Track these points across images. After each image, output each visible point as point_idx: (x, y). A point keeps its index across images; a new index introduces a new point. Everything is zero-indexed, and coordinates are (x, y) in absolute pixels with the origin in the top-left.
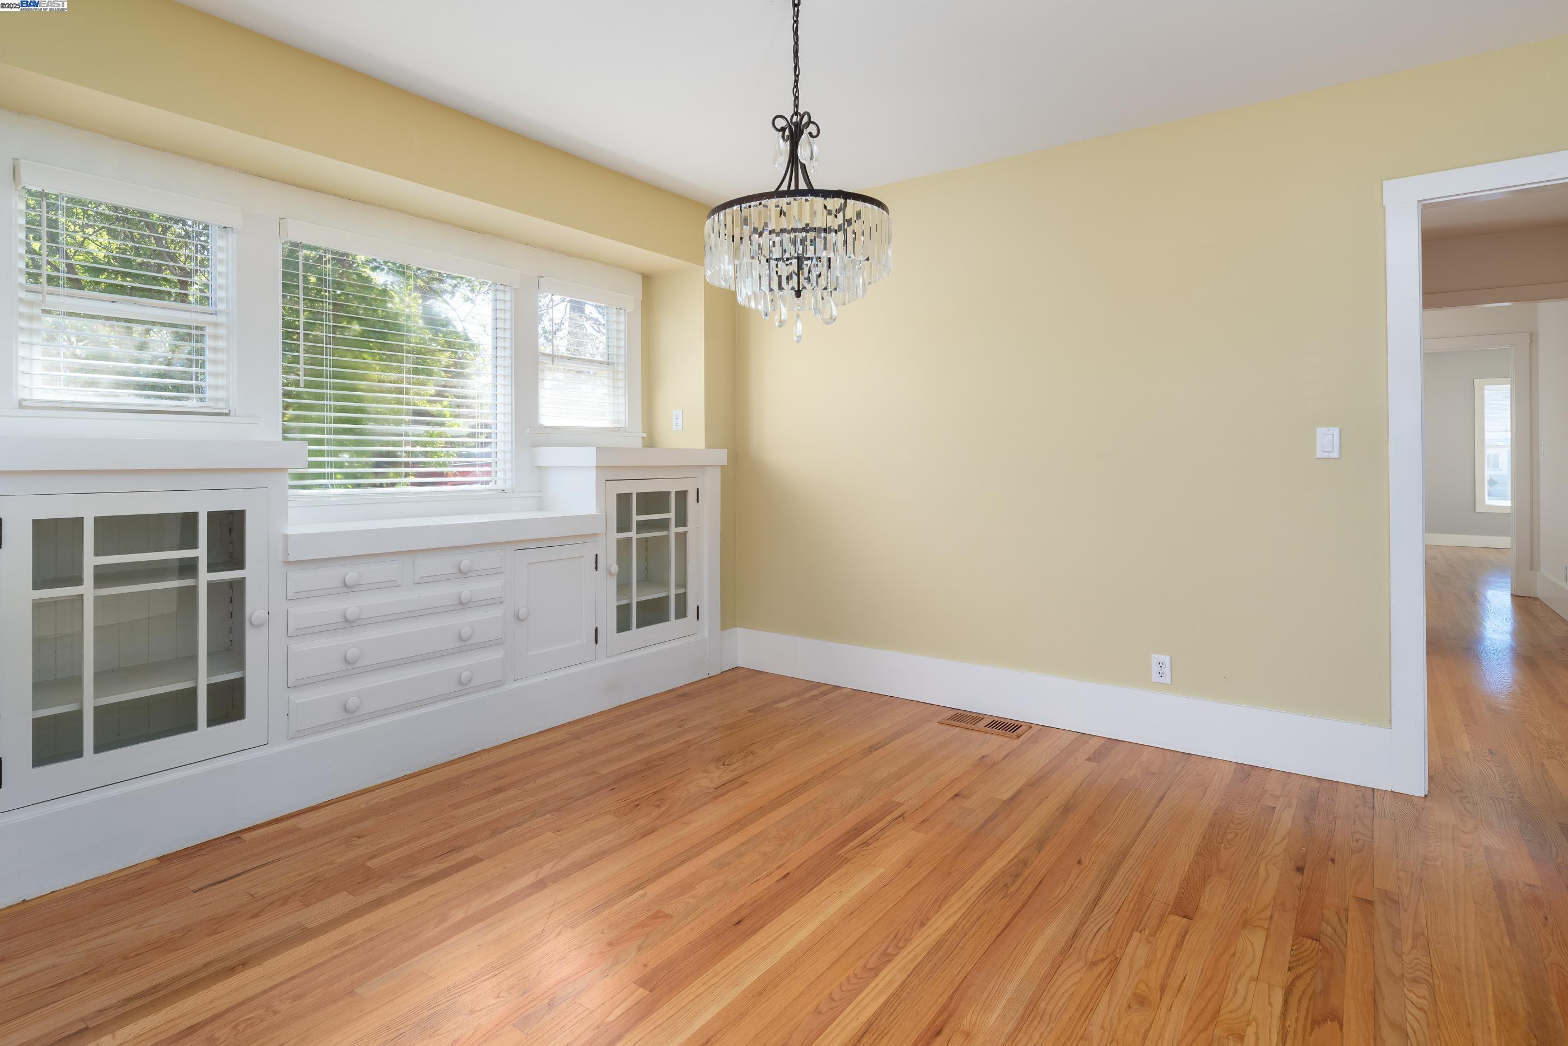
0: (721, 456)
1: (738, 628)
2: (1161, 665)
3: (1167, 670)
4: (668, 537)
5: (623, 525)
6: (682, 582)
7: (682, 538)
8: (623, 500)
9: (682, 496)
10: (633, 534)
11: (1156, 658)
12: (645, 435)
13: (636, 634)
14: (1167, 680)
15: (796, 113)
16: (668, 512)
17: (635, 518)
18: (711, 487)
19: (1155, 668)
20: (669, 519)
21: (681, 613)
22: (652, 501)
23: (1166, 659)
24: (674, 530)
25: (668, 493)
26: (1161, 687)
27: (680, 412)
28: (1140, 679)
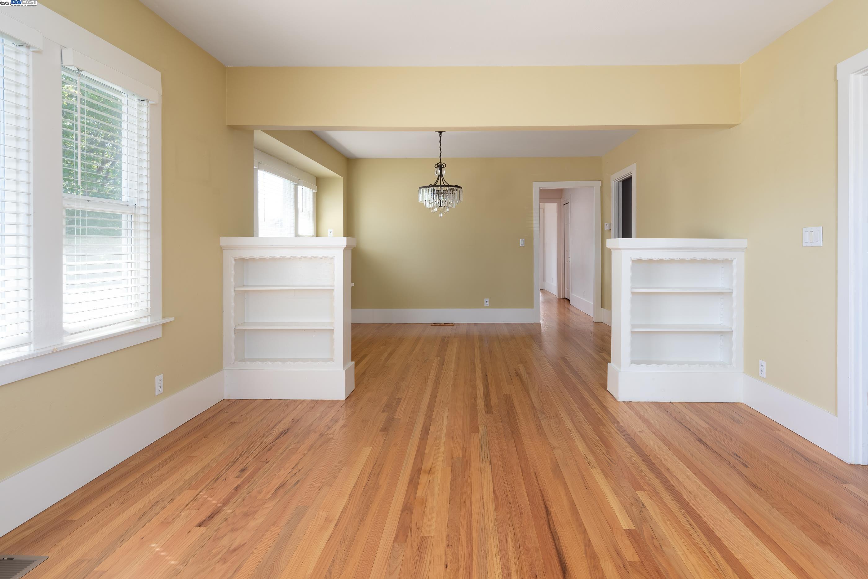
2: (487, 301)
3: (488, 302)
11: (485, 300)
14: (488, 305)
15: (441, 163)
19: (485, 302)
23: (488, 299)
26: (487, 307)
27: (331, 230)
28: (481, 306)
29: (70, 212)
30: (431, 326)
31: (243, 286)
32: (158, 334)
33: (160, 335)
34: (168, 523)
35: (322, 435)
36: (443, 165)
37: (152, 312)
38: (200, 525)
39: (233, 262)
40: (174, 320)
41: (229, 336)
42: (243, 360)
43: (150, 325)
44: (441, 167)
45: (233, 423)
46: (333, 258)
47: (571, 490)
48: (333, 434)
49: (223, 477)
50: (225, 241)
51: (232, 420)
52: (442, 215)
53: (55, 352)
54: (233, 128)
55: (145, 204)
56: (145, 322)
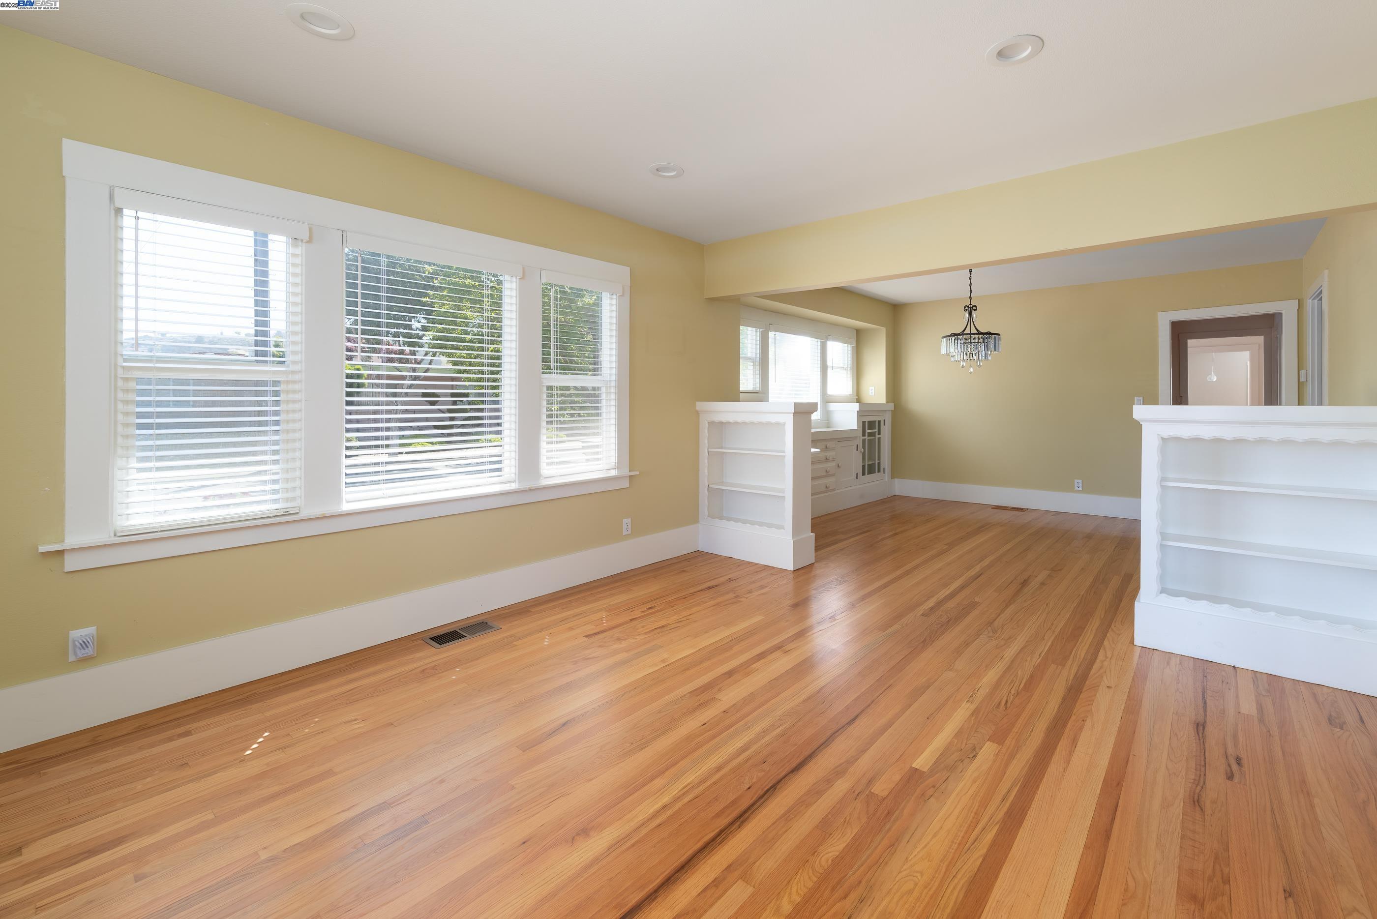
0: (891, 407)
1: (896, 479)
2: (1078, 483)
3: (1080, 485)
4: (875, 439)
5: (864, 435)
6: (879, 459)
7: (879, 439)
8: (864, 423)
9: (879, 422)
10: (866, 437)
11: (1076, 481)
12: (857, 397)
13: (868, 477)
14: (1080, 489)
15: (971, 304)
16: (876, 429)
17: (867, 431)
18: (888, 418)
19: (1076, 485)
20: (876, 432)
21: (879, 471)
22: (871, 424)
23: (1080, 481)
24: (877, 436)
25: (876, 421)
26: (1078, 491)
27: (873, 388)
28: (1070, 489)
29: (549, 388)
30: (992, 508)
31: (722, 448)
32: (626, 484)
33: (627, 485)
34: (572, 629)
35: (737, 597)
36: (973, 307)
37: (619, 466)
38: (586, 636)
39: (707, 425)
40: (638, 474)
41: (704, 493)
42: (721, 518)
43: (617, 476)
44: (971, 309)
45: (684, 571)
46: (784, 424)
47: (908, 713)
48: (747, 598)
49: (632, 610)
50: (701, 405)
51: (685, 569)
52: (972, 370)
53: (530, 490)
54: (712, 300)
55: (614, 378)
56: (613, 473)
